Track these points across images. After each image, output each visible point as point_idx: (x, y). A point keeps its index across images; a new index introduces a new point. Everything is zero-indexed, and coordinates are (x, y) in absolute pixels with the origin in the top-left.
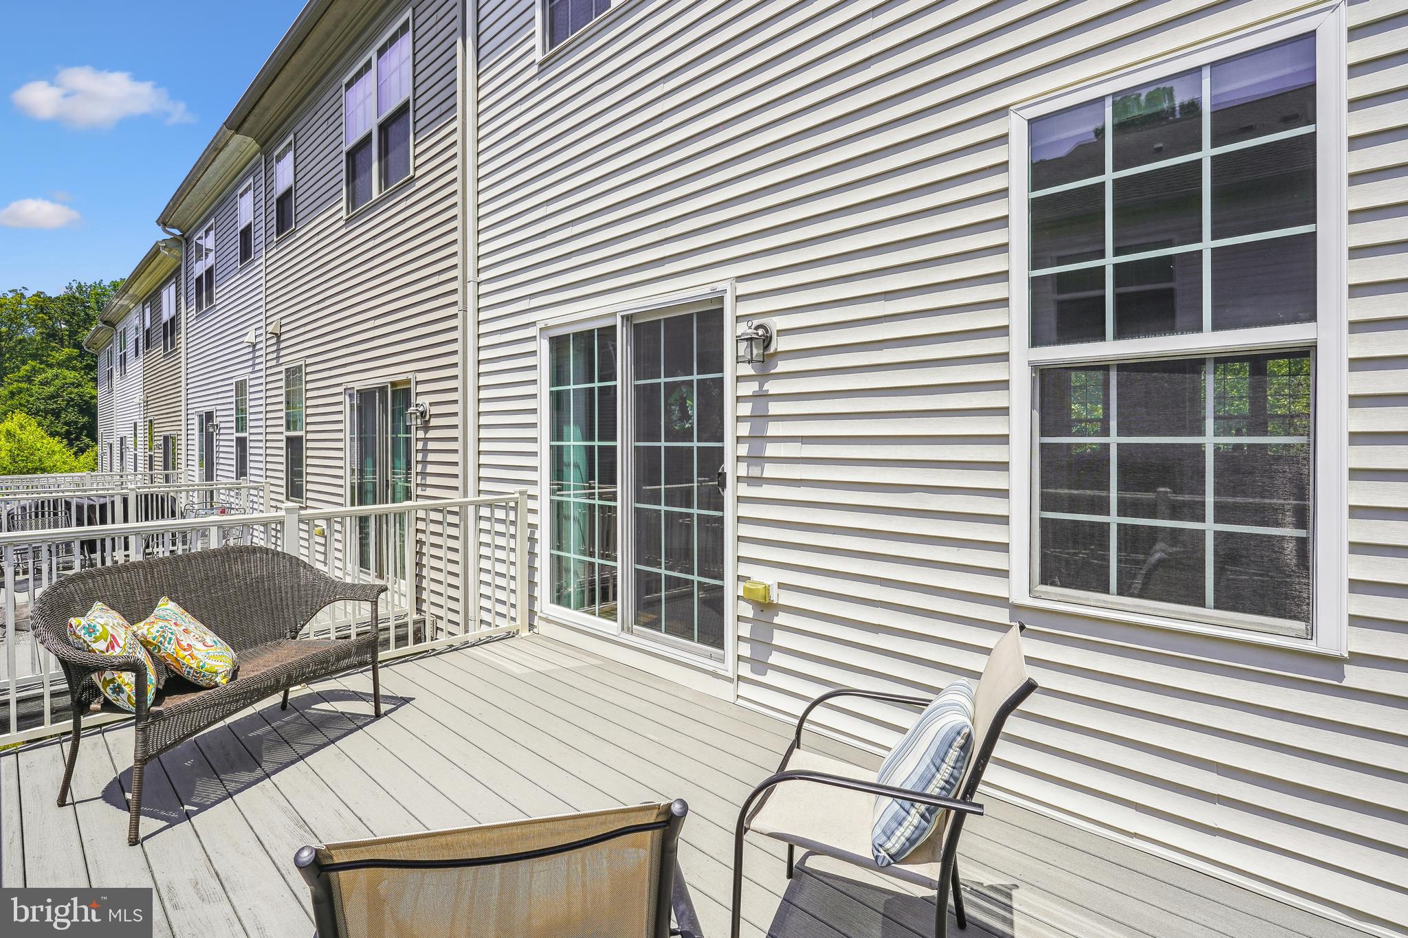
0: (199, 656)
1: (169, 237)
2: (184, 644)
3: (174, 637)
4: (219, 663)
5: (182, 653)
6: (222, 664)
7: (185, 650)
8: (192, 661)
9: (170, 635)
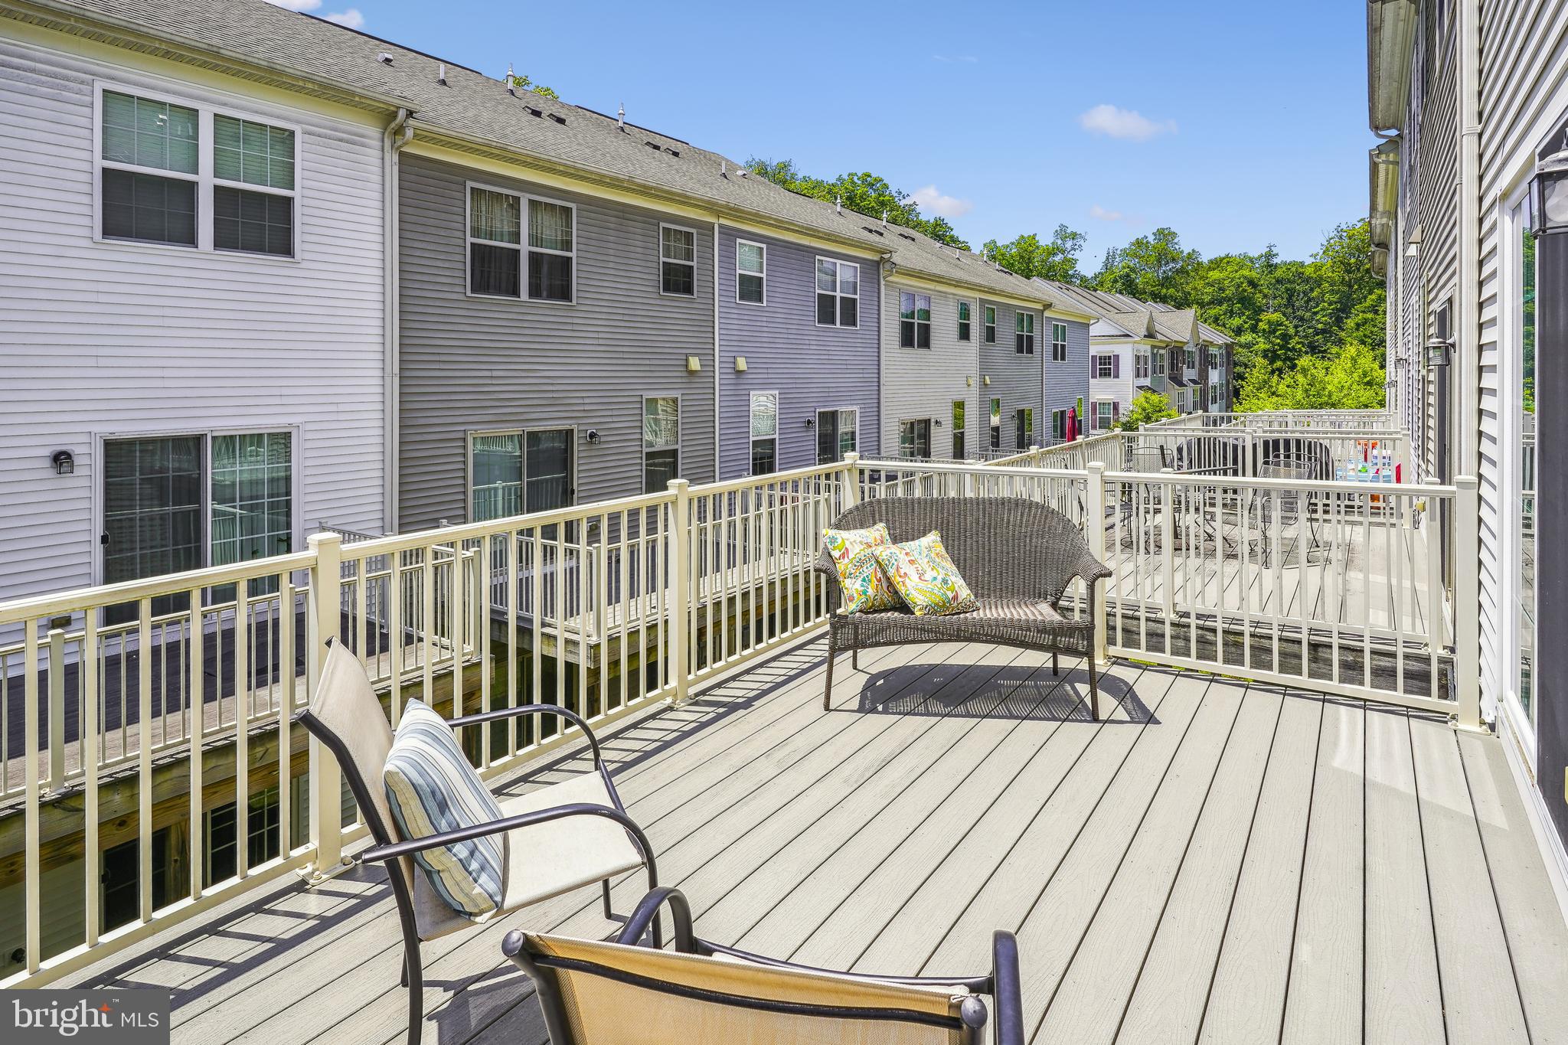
0: (908, 585)
1: (1384, 141)
2: (902, 572)
3: (896, 563)
4: (919, 596)
5: (898, 579)
6: (922, 598)
7: (900, 576)
8: (903, 588)
9: (894, 561)
